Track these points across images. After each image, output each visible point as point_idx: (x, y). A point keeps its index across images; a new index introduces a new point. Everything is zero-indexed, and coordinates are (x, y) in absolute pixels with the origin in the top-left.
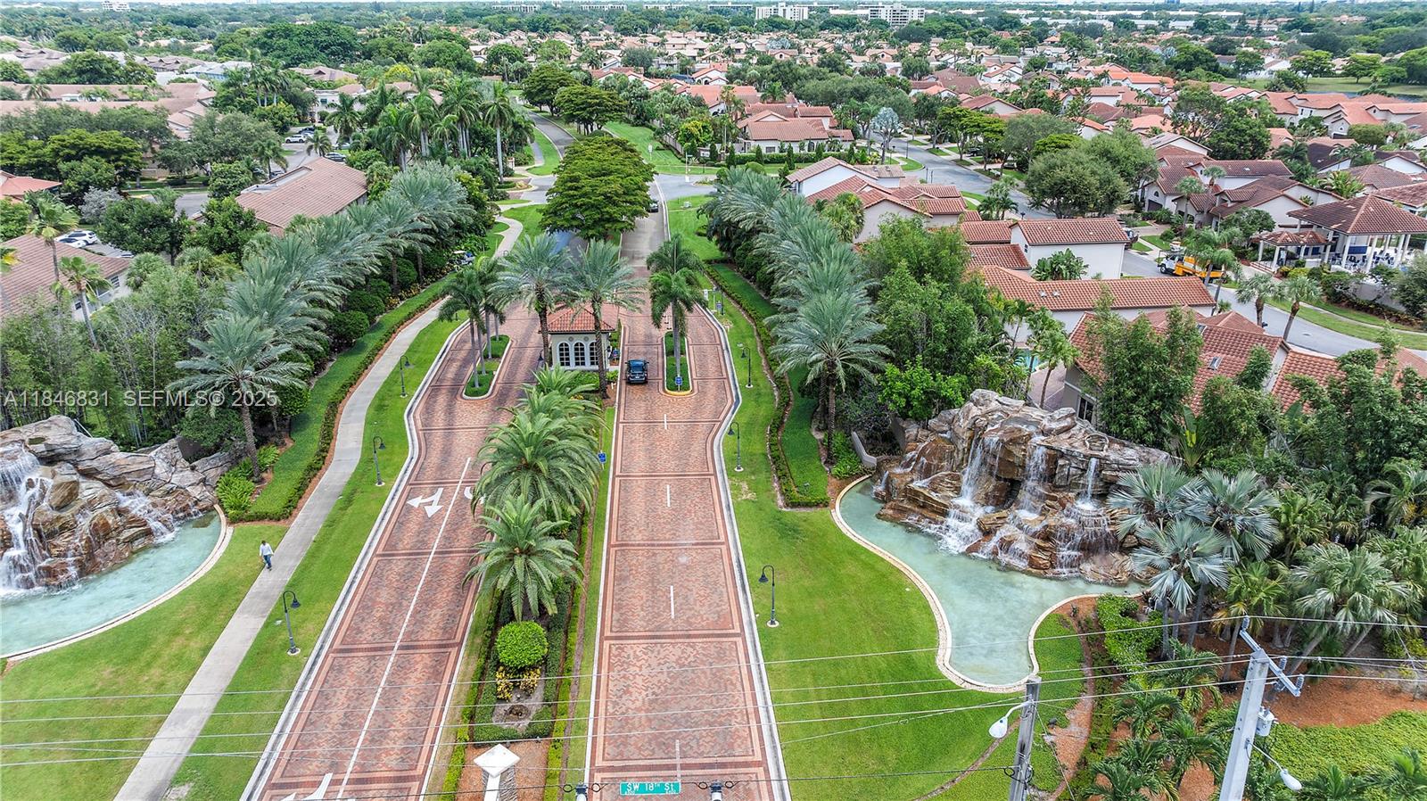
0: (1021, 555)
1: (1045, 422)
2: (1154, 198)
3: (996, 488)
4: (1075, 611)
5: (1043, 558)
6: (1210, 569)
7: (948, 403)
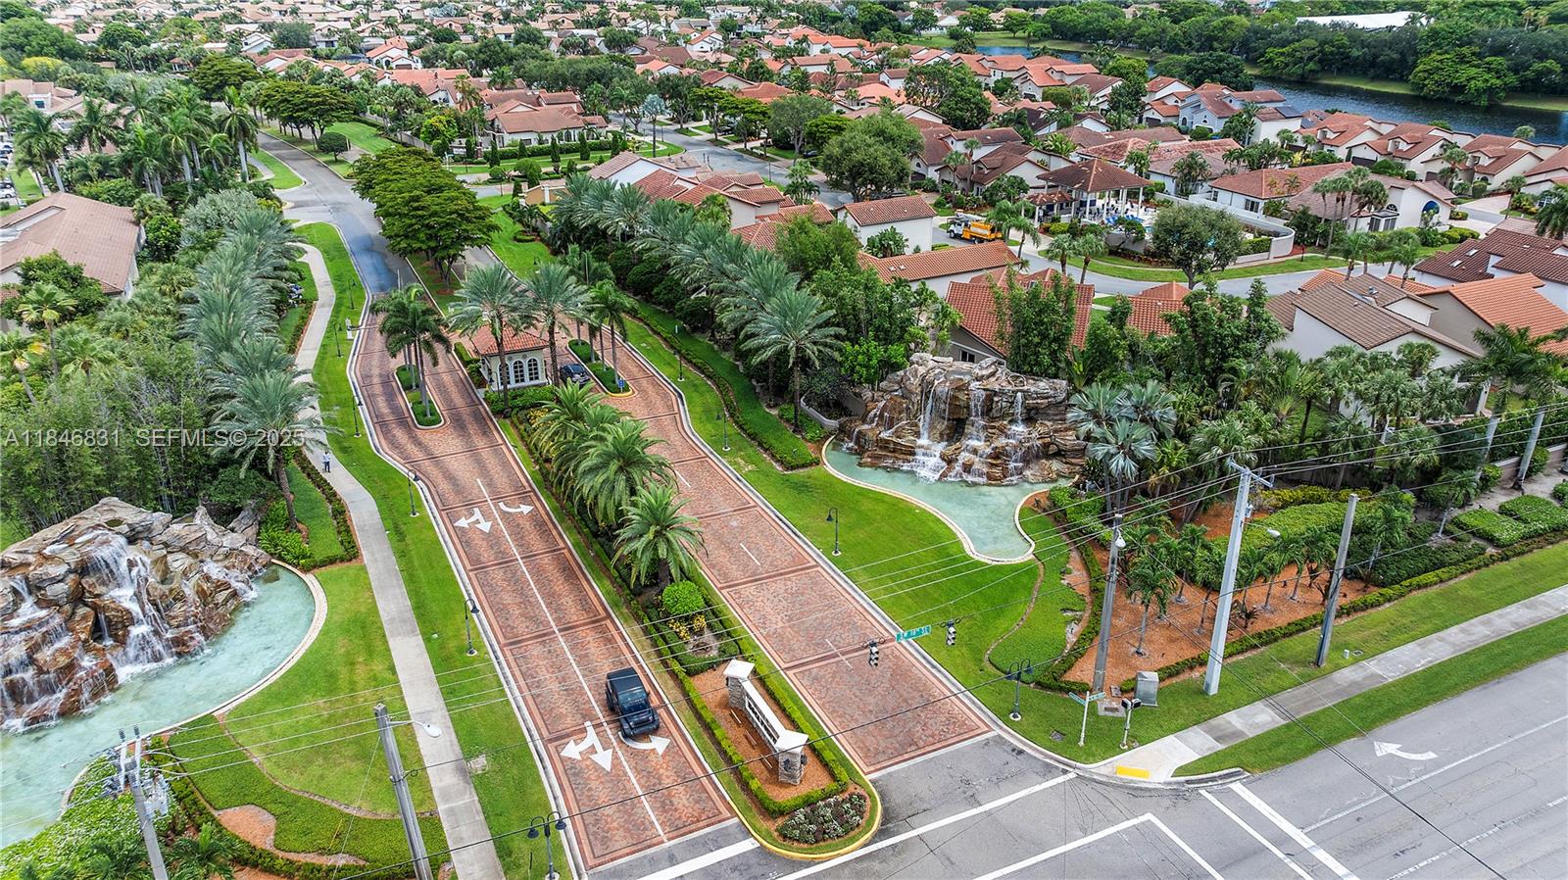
0: (981, 475)
1: (977, 371)
2: (917, 169)
3: (948, 427)
4: (1038, 502)
5: (997, 472)
6: (1145, 449)
7: (896, 367)
